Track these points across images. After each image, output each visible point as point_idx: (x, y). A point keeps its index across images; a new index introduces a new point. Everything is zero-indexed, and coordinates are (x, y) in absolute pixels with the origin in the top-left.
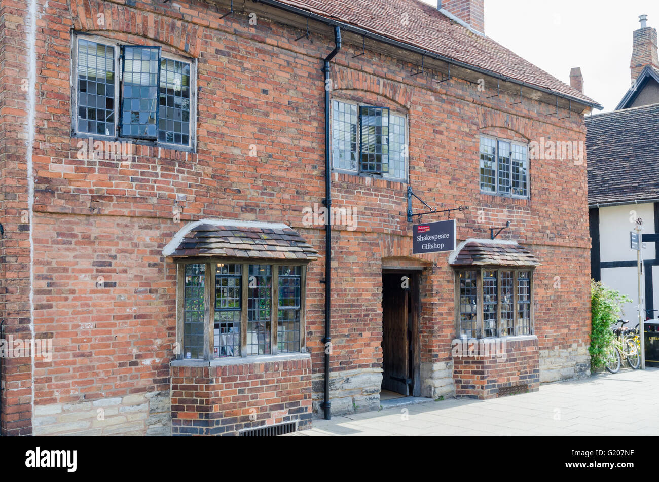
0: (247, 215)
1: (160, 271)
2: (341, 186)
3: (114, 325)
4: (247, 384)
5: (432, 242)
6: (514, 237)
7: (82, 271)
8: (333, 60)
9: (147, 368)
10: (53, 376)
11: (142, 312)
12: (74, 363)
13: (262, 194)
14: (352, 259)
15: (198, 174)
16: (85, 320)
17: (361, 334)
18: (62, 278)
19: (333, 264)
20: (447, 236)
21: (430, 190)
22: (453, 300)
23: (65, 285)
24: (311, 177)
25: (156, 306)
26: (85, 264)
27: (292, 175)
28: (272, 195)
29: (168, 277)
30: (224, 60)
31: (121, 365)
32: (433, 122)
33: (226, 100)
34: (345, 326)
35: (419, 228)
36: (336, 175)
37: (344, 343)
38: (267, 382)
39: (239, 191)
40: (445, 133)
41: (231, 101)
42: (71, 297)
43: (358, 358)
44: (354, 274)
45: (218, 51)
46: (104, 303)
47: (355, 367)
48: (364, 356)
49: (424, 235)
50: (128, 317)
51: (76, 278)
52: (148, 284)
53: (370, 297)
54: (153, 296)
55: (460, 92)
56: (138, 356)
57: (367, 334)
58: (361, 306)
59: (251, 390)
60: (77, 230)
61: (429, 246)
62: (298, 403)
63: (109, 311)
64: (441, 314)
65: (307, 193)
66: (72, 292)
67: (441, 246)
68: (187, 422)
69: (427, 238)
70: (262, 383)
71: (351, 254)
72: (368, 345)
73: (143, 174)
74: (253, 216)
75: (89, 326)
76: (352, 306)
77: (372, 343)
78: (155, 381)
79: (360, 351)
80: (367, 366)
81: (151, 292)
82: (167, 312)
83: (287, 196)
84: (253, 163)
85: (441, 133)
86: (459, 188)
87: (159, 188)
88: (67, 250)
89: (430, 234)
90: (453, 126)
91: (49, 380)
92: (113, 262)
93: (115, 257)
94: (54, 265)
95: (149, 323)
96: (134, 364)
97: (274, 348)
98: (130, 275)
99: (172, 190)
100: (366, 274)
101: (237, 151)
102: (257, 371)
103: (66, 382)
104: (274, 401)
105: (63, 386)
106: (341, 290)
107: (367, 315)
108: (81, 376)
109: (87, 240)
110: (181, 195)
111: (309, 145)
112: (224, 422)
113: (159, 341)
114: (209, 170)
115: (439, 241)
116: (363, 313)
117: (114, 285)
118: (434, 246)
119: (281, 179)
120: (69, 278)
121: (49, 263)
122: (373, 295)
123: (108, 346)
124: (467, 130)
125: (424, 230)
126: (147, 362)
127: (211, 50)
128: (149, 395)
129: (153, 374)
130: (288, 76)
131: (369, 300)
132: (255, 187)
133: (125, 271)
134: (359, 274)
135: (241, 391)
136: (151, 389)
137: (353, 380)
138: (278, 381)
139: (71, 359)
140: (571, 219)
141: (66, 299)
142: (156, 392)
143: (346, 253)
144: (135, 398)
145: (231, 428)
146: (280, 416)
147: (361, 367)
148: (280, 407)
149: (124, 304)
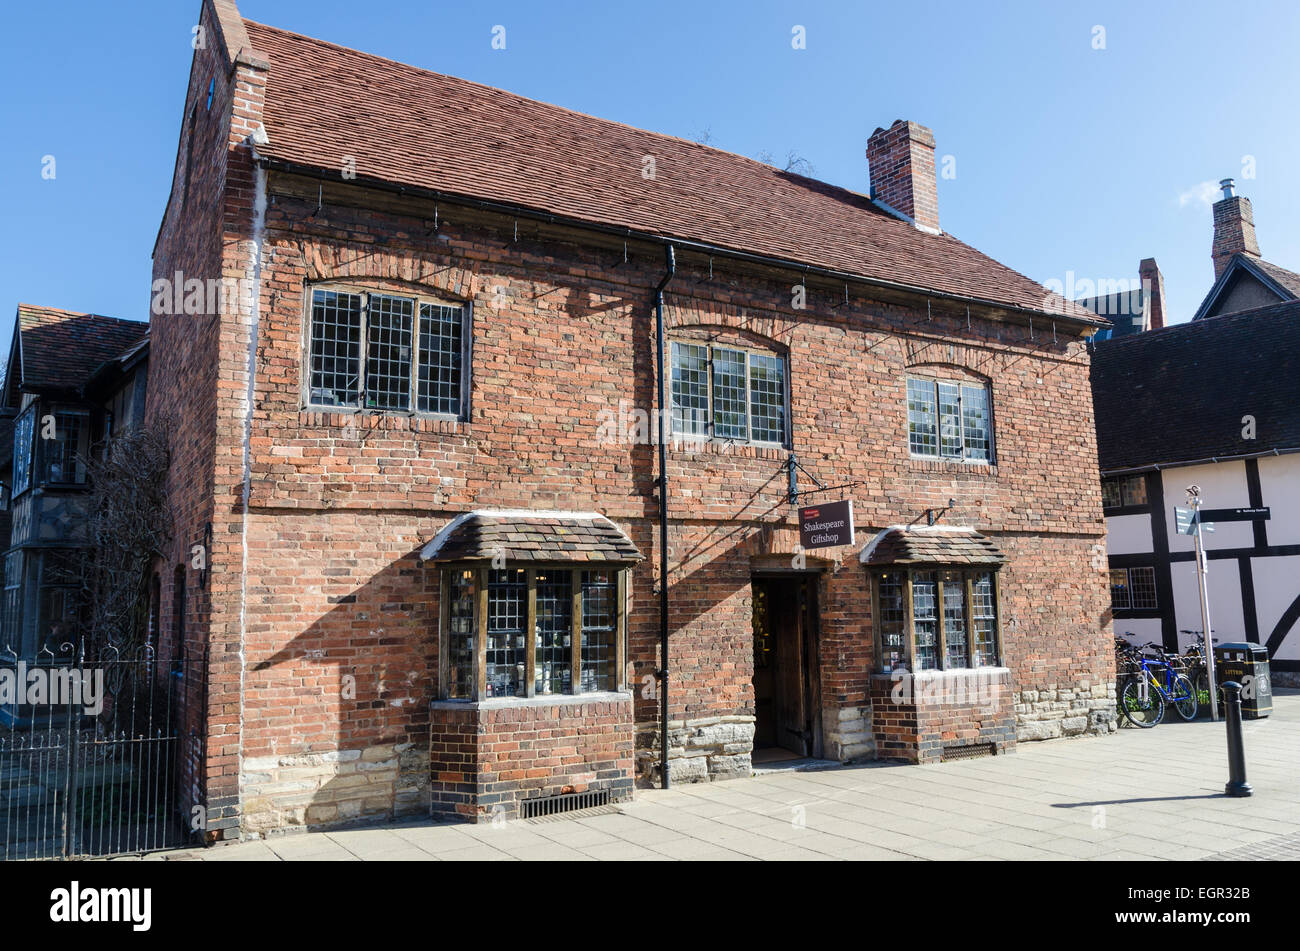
0: (541, 502)
1: (417, 580)
3: (352, 653)
4: (532, 736)
5: (823, 532)
6: (969, 522)
7: (308, 582)
8: (668, 288)
9: (396, 709)
10: (268, 719)
11: (392, 635)
12: (297, 702)
13: (564, 473)
16: (313, 645)
18: (284, 591)
20: (839, 524)
21: (826, 457)
23: (287, 600)
25: (409, 627)
26: (313, 573)
28: (579, 473)
29: (428, 589)
30: (509, 300)
31: (360, 706)
32: (828, 362)
33: (511, 352)
34: (692, 655)
35: (806, 513)
37: (691, 679)
38: (563, 734)
39: (530, 471)
40: (849, 377)
41: (520, 354)
42: (294, 615)
43: (713, 700)
44: (707, 581)
46: (335, 623)
47: (709, 714)
48: (723, 698)
49: (812, 522)
50: (372, 642)
51: (302, 591)
52: (399, 598)
53: (734, 613)
54: (407, 613)
56: (384, 695)
57: (728, 666)
59: (538, 744)
60: (305, 530)
61: (820, 539)
62: (610, 765)
63: (346, 633)
64: (849, 636)
65: (628, 470)
66: (297, 609)
67: (835, 538)
68: (451, 786)
69: (816, 527)
70: (555, 734)
71: (701, 551)
72: (730, 681)
73: (395, 454)
74: (550, 504)
77: (738, 679)
78: (408, 729)
79: (717, 691)
80: (729, 712)
81: (403, 608)
82: (425, 635)
83: (601, 474)
84: (551, 433)
85: (842, 377)
87: (416, 471)
88: (292, 555)
89: (820, 520)
90: (861, 366)
91: (261, 724)
92: (352, 568)
93: (354, 563)
94: (273, 574)
95: (400, 650)
96: (379, 704)
97: (577, 685)
98: (374, 586)
99: (434, 473)
100: (726, 581)
101: (526, 418)
102: (548, 717)
103: (285, 728)
104: (574, 760)
105: (282, 733)
106: (687, 604)
107: (728, 639)
108: (306, 720)
109: (319, 540)
110: (447, 479)
111: (633, 403)
112: (501, 788)
113: (414, 675)
114: (487, 443)
115: (832, 532)
116: (721, 636)
117: (351, 599)
118: (827, 538)
120: (292, 591)
121: (267, 572)
124: (885, 372)
125: (812, 515)
126: (398, 703)
127: (491, 290)
128: (399, 748)
129: (405, 719)
130: (602, 314)
131: (732, 617)
132: (554, 463)
133: (368, 581)
134: (712, 580)
135: (523, 745)
136: (403, 740)
137: (707, 732)
138: (580, 732)
139: (292, 697)
141: (288, 619)
142: (409, 744)
143: (695, 551)
144: (380, 751)
145: (509, 796)
146: (583, 781)
147: (716, 713)
148: (584, 769)
149: (366, 625)
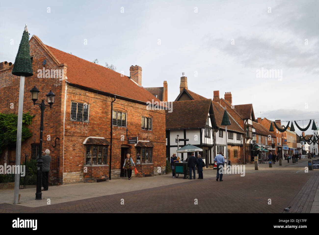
1: (82, 147)
2: (114, 129)
3: (75, 158)
4: (98, 171)
5: (132, 141)
6: (149, 140)
7: (71, 147)
8: (114, 102)
9: (80, 166)
10: (66, 167)
11: (79, 155)
12: (69, 165)
13: (100, 131)
14: (116, 145)
15: (89, 127)
16: (71, 156)
17: (117, 162)
18: (68, 148)
19: (112, 146)
20: (136, 140)
21: (131, 129)
23: (68, 149)
24: (108, 127)
25: (81, 154)
26: (71, 146)
27: (105, 127)
29: (84, 148)
30: (94, 104)
31: (76, 166)
32: (132, 114)
33: (94, 112)
34: (114, 160)
35: (129, 138)
36: (113, 127)
37: (113, 164)
38: (101, 170)
39: (96, 131)
40: (135, 116)
41: (95, 112)
42: (69, 152)
43: (116, 167)
44: (116, 148)
45: (93, 102)
46: (73, 153)
47: (115, 169)
49: (130, 140)
50: (77, 156)
51: (70, 148)
52: (80, 150)
54: (81, 152)
55: (138, 107)
56: (78, 164)
57: (118, 162)
58: (117, 155)
59: (99, 172)
60: (70, 139)
61: (132, 142)
62: (106, 175)
63: (75, 155)
65: (107, 131)
66: (69, 151)
67: (135, 142)
68: (87, 178)
69: (131, 141)
70: (100, 170)
71: (115, 144)
73: (81, 128)
74: (98, 136)
75: (71, 158)
76: (115, 155)
77: (119, 164)
78: (81, 169)
79: (116, 165)
80: (118, 169)
81: (81, 151)
82: (83, 156)
83: (104, 131)
84: (98, 125)
85: (134, 116)
86: (137, 129)
87: (83, 130)
88: (69, 143)
89: (132, 140)
90: (136, 115)
91: (65, 168)
92: (75, 145)
93: (75, 144)
94: (67, 146)
96: (78, 166)
97: (103, 163)
98: (78, 148)
99: (85, 131)
100: (118, 148)
101: (96, 122)
102: (100, 168)
103: (68, 168)
104: (102, 174)
105: (67, 169)
106: (113, 152)
107: (118, 158)
108: (70, 167)
109: (72, 141)
110: (86, 132)
111: (108, 120)
112: (94, 178)
113: (82, 161)
114: (91, 126)
115: (134, 141)
116: (117, 157)
117: (75, 150)
118: (133, 142)
119: (103, 128)
120: (69, 148)
121: (66, 145)
122: (119, 153)
123: (74, 162)
124: (139, 115)
126: (80, 165)
127: (92, 102)
128: (80, 172)
129: (81, 168)
130: (105, 106)
131: (118, 154)
132: (99, 130)
133: (77, 147)
135: (97, 172)
136: (80, 171)
137: (115, 172)
138: (103, 170)
139: (69, 164)
140: (162, 135)
141: (68, 152)
142: (81, 172)
143: (114, 144)
144: (77, 172)
145: (95, 179)
146: (103, 177)
147: (117, 169)
148: (103, 176)
149: (76, 154)
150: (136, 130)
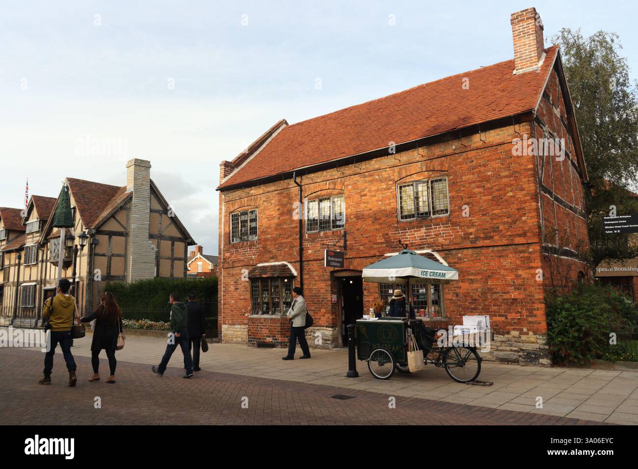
0: (272, 260)
2: (309, 240)
3: (238, 302)
4: (259, 326)
7: (232, 285)
11: (245, 298)
12: (230, 313)
13: (278, 250)
14: (315, 273)
15: (258, 248)
16: (232, 300)
17: (320, 310)
19: (305, 277)
22: (377, 293)
24: (296, 239)
26: (232, 283)
27: (289, 240)
28: (281, 250)
30: (265, 203)
31: (241, 315)
32: (358, 191)
33: (266, 218)
34: (312, 306)
36: (307, 235)
38: (265, 326)
40: (368, 194)
41: (268, 218)
43: (319, 322)
44: (316, 281)
45: (264, 201)
46: (236, 294)
48: (322, 321)
50: (241, 299)
51: (230, 287)
52: (246, 289)
53: (325, 292)
55: (377, 166)
56: (244, 313)
57: (323, 310)
58: (320, 296)
59: (260, 328)
60: (231, 272)
62: (275, 337)
63: (237, 297)
64: (369, 301)
65: (294, 247)
66: (229, 291)
70: (263, 326)
71: (314, 271)
72: (324, 316)
73: (245, 252)
74: (273, 260)
75: (233, 302)
76: (316, 296)
77: (326, 315)
79: (320, 319)
80: (323, 326)
83: (286, 249)
84: (275, 239)
85: (365, 195)
86: (380, 224)
87: (248, 256)
90: (374, 188)
91: (225, 317)
93: (238, 280)
95: (247, 302)
96: (243, 315)
98: (242, 285)
99: (251, 255)
100: (322, 280)
101: (269, 236)
102: (262, 321)
105: (228, 320)
106: (310, 289)
109: (233, 275)
110: (254, 257)
111: (295, 225)
114: (261, 246)
116: (321, 300)
117: (238, 289)
119: (284, 243)
120: (229, 287)
121: (225, 283)
122: (326, 291)
123: (237, 308)
124: (385, 187)
126: (246, 315)
127: (261, 202)
130: (287, 199)
131: (324, 293)
132: (275, 248)
133: (241, 284)
134: (318, 281)
138: (269, 326)
143: (312, 271)
144: (243, 326)
145: (254, 341)
146: (269, 340)
147: (320, 326)
148: (269, 337)
149: (240, 295)
150: (377, 226)
